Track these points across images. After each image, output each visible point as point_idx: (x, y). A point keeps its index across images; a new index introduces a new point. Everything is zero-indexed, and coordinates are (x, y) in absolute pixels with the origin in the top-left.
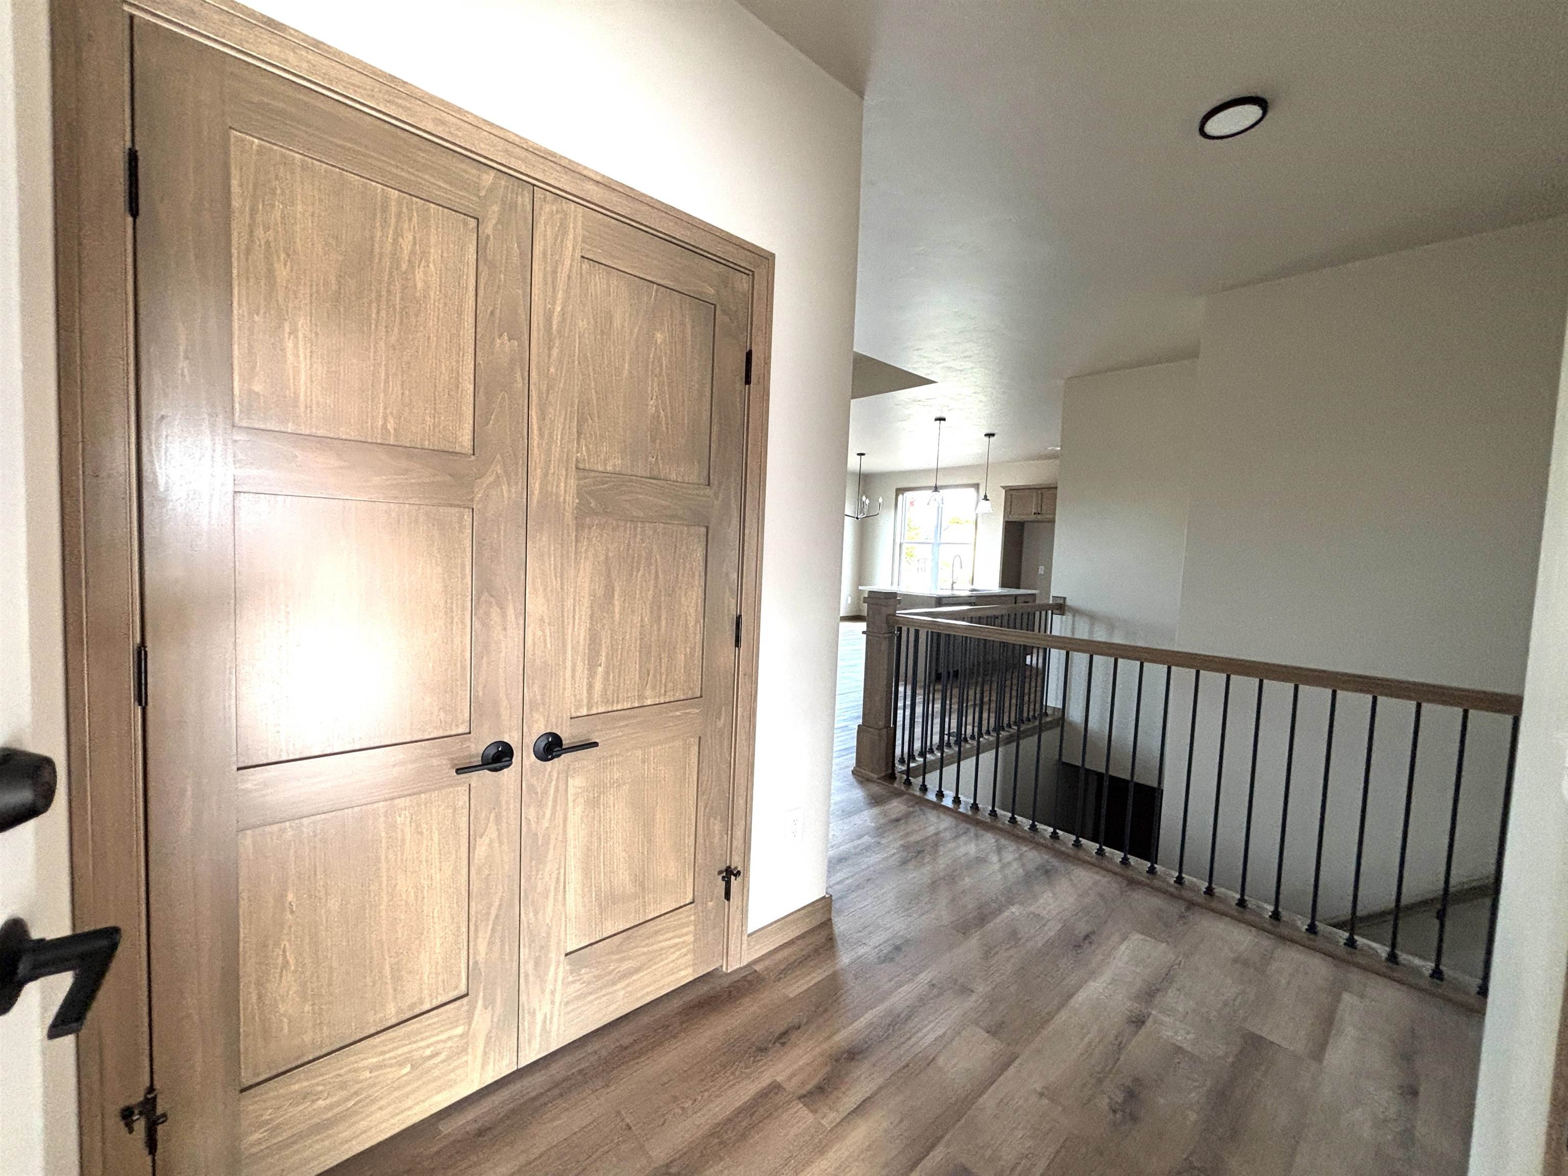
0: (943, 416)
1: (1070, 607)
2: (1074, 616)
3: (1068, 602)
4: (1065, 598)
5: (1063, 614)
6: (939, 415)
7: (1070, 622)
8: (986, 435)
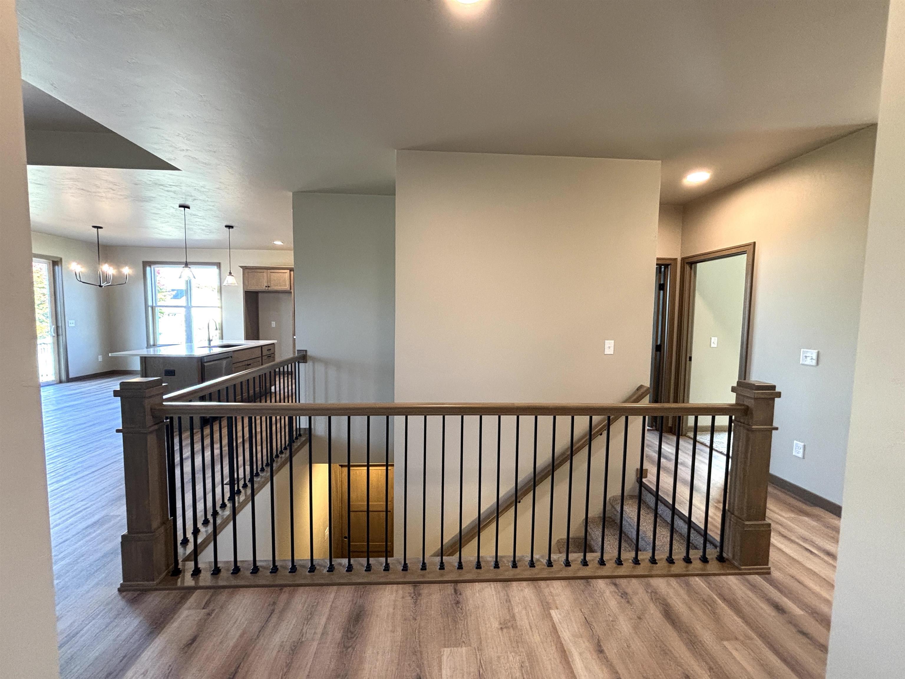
0: (187, 203)
1: (310, 357)
2: (314, 363)
3: (309, 353)
4: (306, 351)
5: (306, 362)
6: (182, 202)
7: (311, 367)
8: (226, 226)
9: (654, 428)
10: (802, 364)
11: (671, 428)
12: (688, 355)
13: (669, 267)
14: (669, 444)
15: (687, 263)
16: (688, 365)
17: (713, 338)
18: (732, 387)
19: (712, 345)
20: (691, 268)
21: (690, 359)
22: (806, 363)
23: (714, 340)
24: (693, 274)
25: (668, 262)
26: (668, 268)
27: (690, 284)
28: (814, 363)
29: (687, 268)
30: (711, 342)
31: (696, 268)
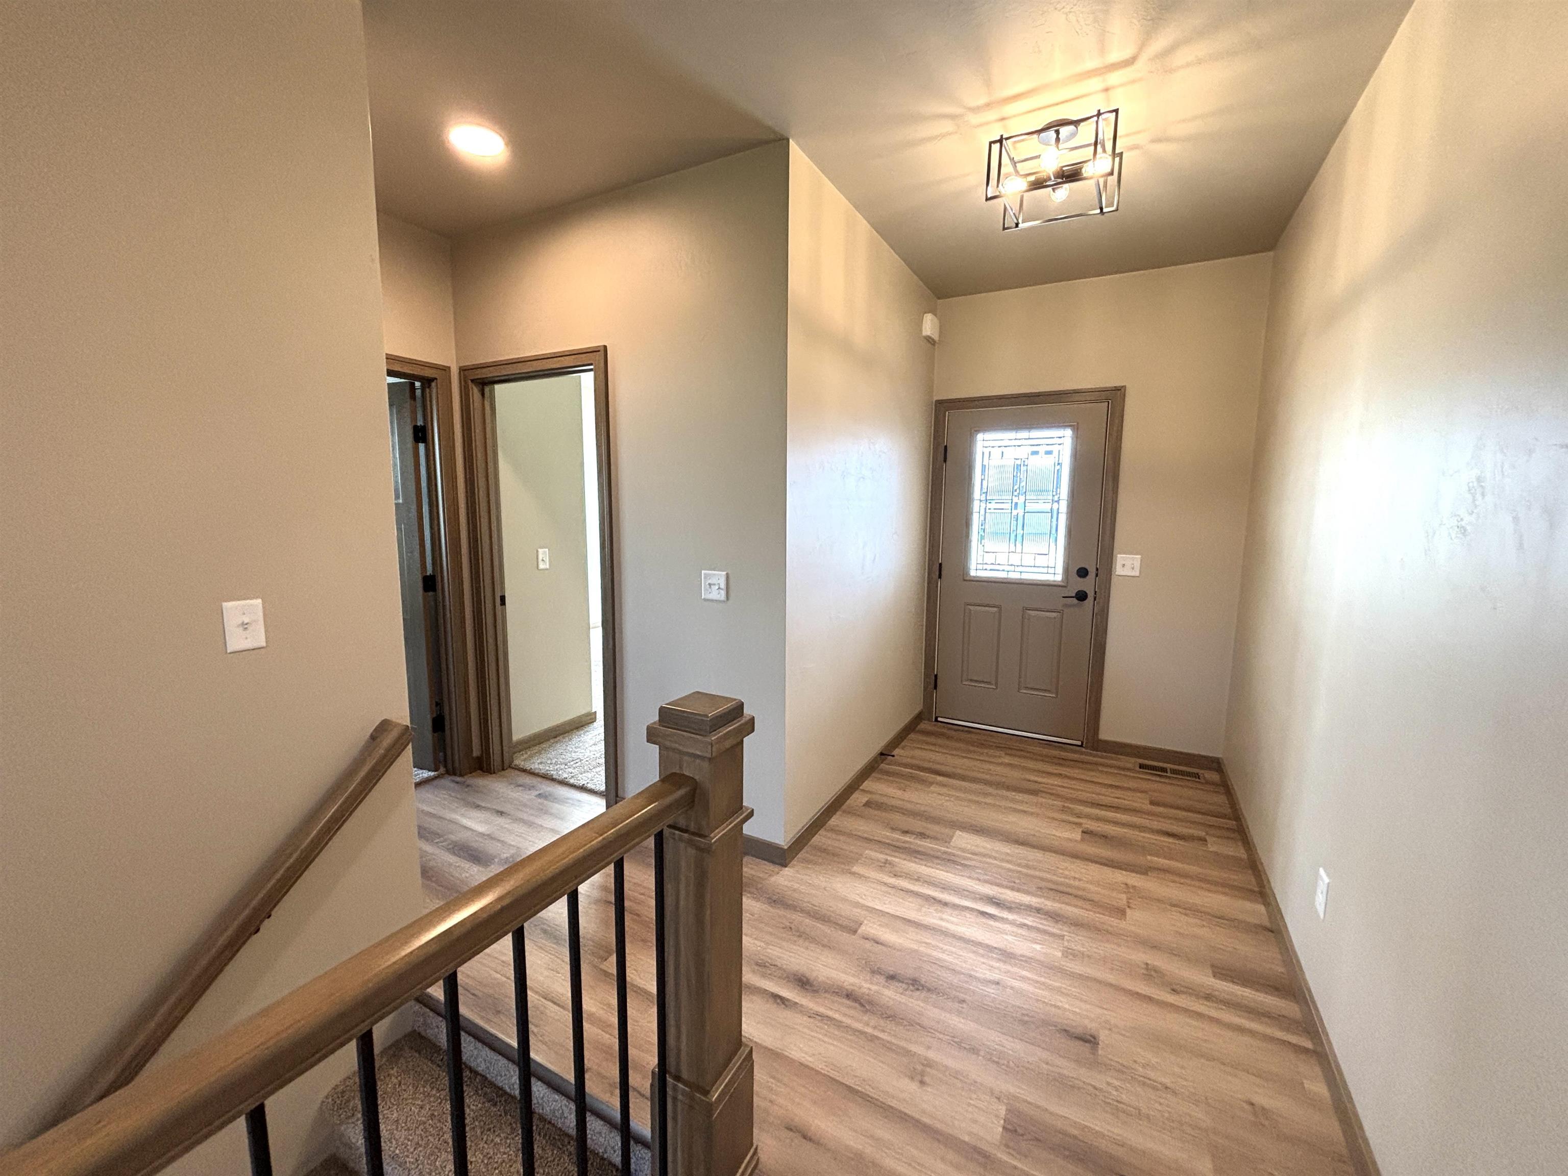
9: (442, 770)
10: (705, 600)
11: (479, 759)
12: (498, 596)
13: (433, 384)
14: (478, 807)
15: (472, 381)
16: (499, 613)
17: (540, 551)
18: (648, 728)
19: (542, 566)
20: (483, 395)
21: (503, 599)
22: (710, 596)
23: (543, 553)
24: (487, 408)
25: (428, 373)
26: (429, 386)
27: (485, 429)
28: (722, 595)
29: (475, 391)
30: (537, 559)
31: (492, 392)
